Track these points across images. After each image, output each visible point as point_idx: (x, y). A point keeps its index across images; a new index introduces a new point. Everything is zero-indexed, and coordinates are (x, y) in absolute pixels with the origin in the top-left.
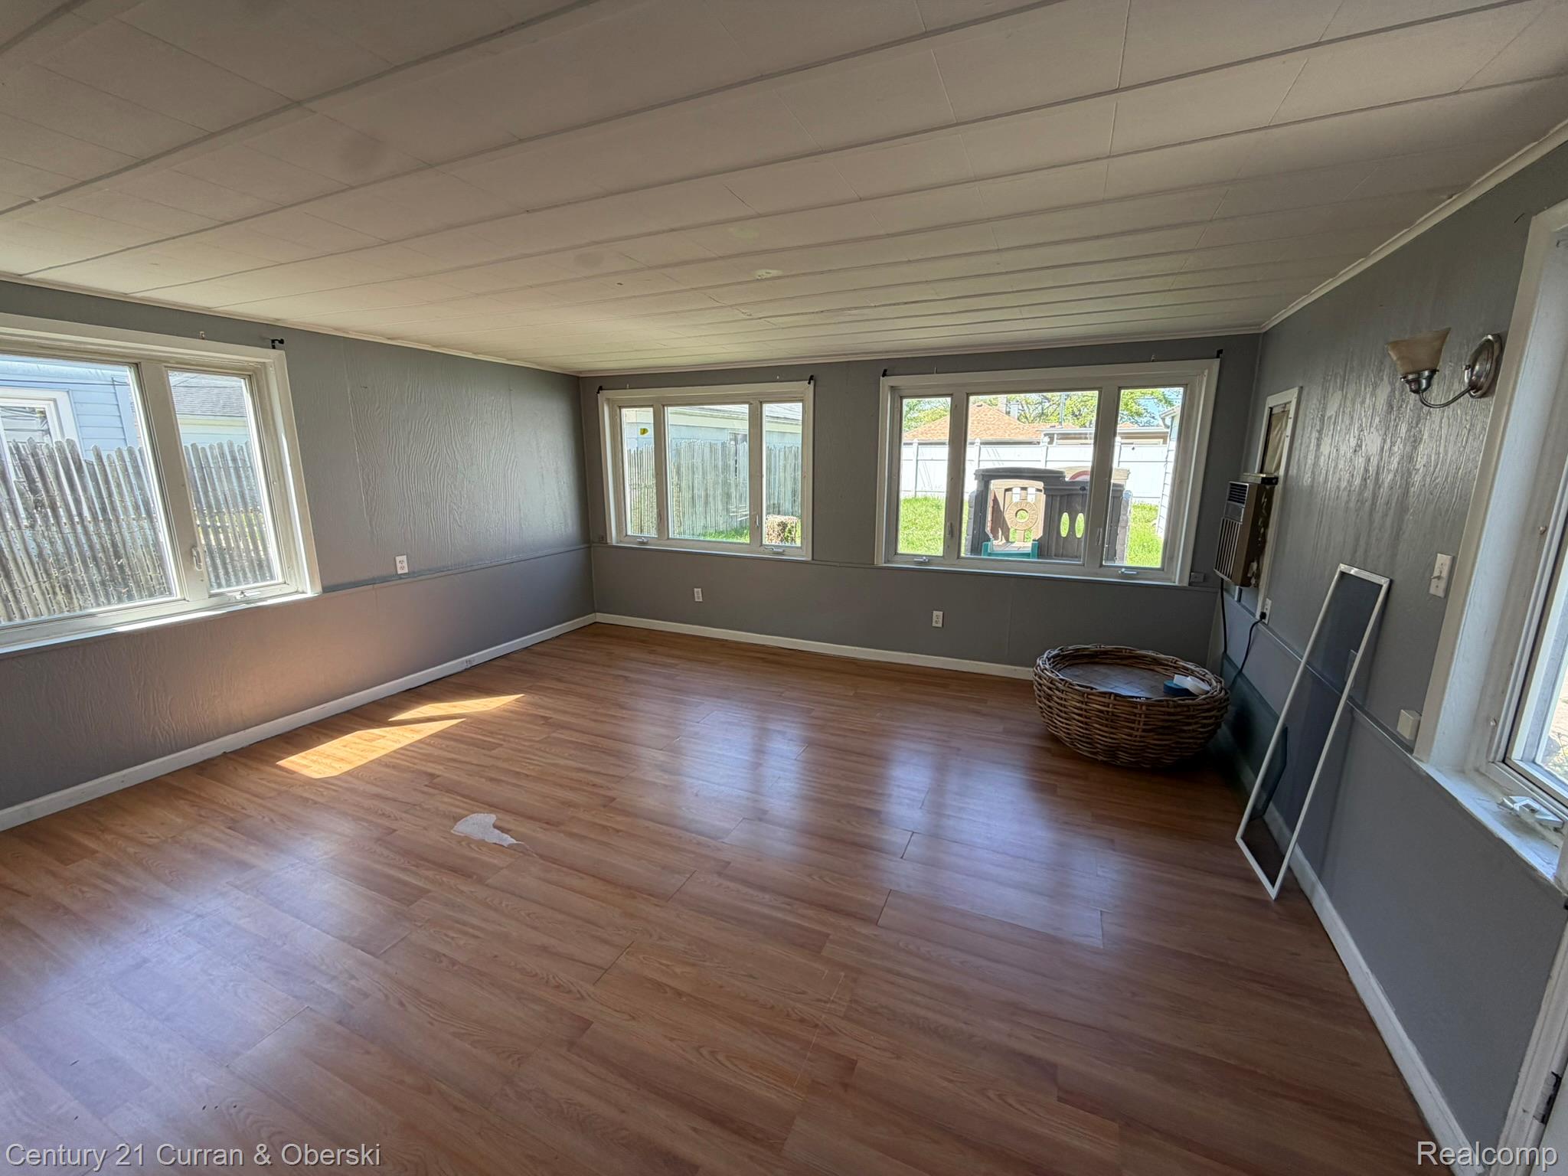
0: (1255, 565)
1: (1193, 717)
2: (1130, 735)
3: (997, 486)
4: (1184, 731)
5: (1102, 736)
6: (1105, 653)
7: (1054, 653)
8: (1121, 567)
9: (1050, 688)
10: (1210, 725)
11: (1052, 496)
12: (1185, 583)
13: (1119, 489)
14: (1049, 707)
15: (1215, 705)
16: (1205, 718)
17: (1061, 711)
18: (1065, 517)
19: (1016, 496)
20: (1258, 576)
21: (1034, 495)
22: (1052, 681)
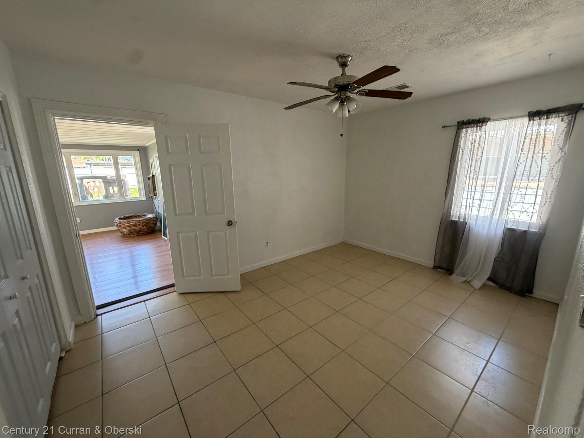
0: (155, 192)
1: (151, 221)
2: (140, 227)
3: (85, 181)
4: (150, 224)
5: (134, 230)
6: (131, 216)
7: (119, 218)
8: (130, 198)
9: (120, 224)
10: (155, 222)
11: (106, 183)
12: (145, 199)
13: (124, 180)
14: (121, 228)
15: (153, 218)
16: (153, 221)
17: (124, 227)
18: (111, 188)
19: (92, 184)
20: (156, 194)
21: (99, 183)
22: (120, 222)
